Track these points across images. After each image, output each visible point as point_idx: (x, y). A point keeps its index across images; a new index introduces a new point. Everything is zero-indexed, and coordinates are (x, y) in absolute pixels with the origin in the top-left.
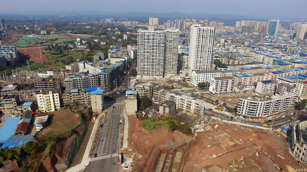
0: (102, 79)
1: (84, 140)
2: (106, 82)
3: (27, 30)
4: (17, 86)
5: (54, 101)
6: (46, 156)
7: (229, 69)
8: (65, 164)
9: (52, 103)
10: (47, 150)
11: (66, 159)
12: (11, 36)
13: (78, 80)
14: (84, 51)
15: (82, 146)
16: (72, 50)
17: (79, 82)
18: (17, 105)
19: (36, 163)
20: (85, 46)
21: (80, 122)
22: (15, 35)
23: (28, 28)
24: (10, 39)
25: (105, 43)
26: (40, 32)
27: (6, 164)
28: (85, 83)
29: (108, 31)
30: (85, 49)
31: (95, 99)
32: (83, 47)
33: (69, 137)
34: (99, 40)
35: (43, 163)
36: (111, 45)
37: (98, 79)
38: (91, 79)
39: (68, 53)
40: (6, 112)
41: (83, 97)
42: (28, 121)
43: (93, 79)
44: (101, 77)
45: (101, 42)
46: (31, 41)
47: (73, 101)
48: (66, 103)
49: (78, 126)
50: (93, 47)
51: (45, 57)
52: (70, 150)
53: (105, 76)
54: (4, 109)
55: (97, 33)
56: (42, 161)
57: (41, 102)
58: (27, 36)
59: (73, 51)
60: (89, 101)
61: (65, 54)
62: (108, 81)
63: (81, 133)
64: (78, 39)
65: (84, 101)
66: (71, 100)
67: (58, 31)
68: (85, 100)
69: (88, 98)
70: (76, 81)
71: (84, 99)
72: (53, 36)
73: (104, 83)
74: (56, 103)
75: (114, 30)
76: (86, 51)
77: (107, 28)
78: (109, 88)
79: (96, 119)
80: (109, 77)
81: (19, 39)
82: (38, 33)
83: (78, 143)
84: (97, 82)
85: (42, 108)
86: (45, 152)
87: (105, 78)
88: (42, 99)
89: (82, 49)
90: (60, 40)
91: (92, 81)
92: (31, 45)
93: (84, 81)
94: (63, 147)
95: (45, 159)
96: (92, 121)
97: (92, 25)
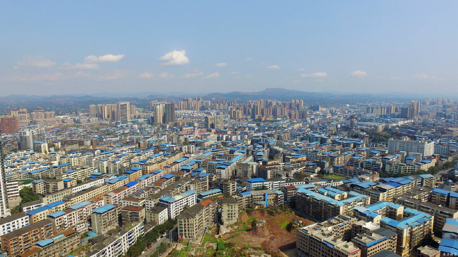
7: (43, 204)
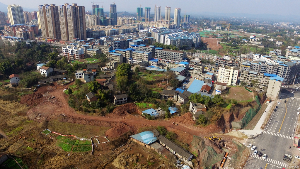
0: (281, 71)
1: (256, 115)
2: (285, 74)
3: (205, 25)
4: (201, 60)
5: (233, 77)
6: (227, 111)
8: (240, 124)
9: (231, 78)
10: (228, 107)
11: (241, 121)
12: (193, 29)
13: (256, 66)
14: (257, 47)
15: (254, 118)
16: (246, 44)
17: (256, 68)
18: (202, 73)
19: (219, 112)
20: (259, 43)
21: (255, 99)
22: (195, 28)
23: (206, 24)
24: (192, 30)
25: (281, 43)
26: (216, 27)
27: (199, 105)
28: (261, 70)
29: (286, 33)
30: (259, 45)
31: (273, 84)
32: (257, 43)
33: (245, 107)
34: (275, 39)
35: (224, 115)
36: (289, 46)
37: (277, 70)
38: (269, 68)
39: (241, 46)
40: (193, 76)
41: (260, 80)
42: (210, 85)
43: (272, 68)
44: (281, 68)
45: (277, 42)
46: (208, 33)
47: (249, 81)
48: (242, 82)
49: (253, 102)
50: (268, 45)
51: (220, 46)
52: (245, 116)
53: (285, 68)
54: (192, 73)
55: (272, 34)
56: (224, 113)
57: (221, 74)
58: (205, 29)
59: (246, 46)
60: (264, 86)
61: (238, 46)
62: (287, 75)
63: (255, 109)
64: (252, 37)
65: (259, 85)
66: (248, 80)
67: (231, 28)
68: (261, 84)
69: (264, 82)
70: (254, 66)
71: (260, 82)
72: (227, 31)
73: (282, 75)
74: (234, 79)
75: (293, 33)
76: (259, 48)
77: (284, 30)
78: (285, 81)
79: (269, 103)
80: (290, 71)
81: (198, 31)
82: (214, 28)
83: (251, 114)
84: (274, 72)
85: (221, 80)
86: (226, 108)
87: (284, 70)
88: (223, 72)
89: (255, 45)
90: (232, 35)
91: (270, 70)
92: (208, 36)
93: (262, 68)
94: (239, 111)
95: (225, 113)
96: (265, 104)
97: (265, 27)
